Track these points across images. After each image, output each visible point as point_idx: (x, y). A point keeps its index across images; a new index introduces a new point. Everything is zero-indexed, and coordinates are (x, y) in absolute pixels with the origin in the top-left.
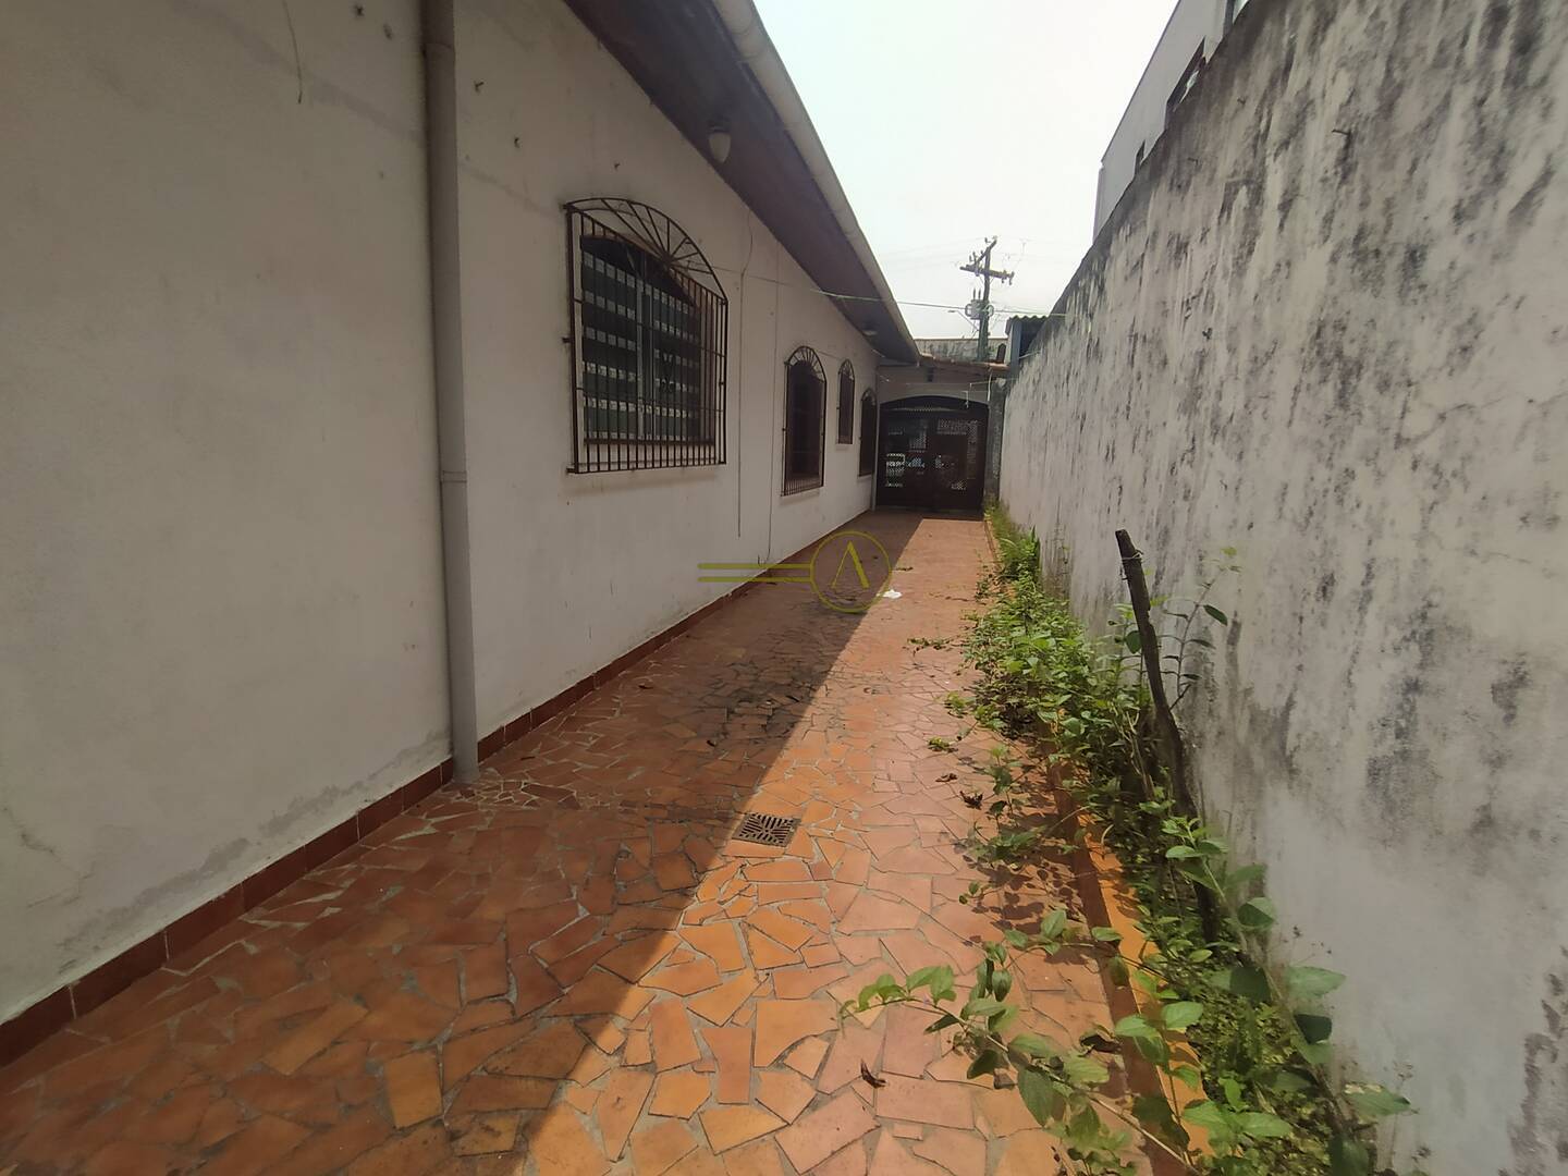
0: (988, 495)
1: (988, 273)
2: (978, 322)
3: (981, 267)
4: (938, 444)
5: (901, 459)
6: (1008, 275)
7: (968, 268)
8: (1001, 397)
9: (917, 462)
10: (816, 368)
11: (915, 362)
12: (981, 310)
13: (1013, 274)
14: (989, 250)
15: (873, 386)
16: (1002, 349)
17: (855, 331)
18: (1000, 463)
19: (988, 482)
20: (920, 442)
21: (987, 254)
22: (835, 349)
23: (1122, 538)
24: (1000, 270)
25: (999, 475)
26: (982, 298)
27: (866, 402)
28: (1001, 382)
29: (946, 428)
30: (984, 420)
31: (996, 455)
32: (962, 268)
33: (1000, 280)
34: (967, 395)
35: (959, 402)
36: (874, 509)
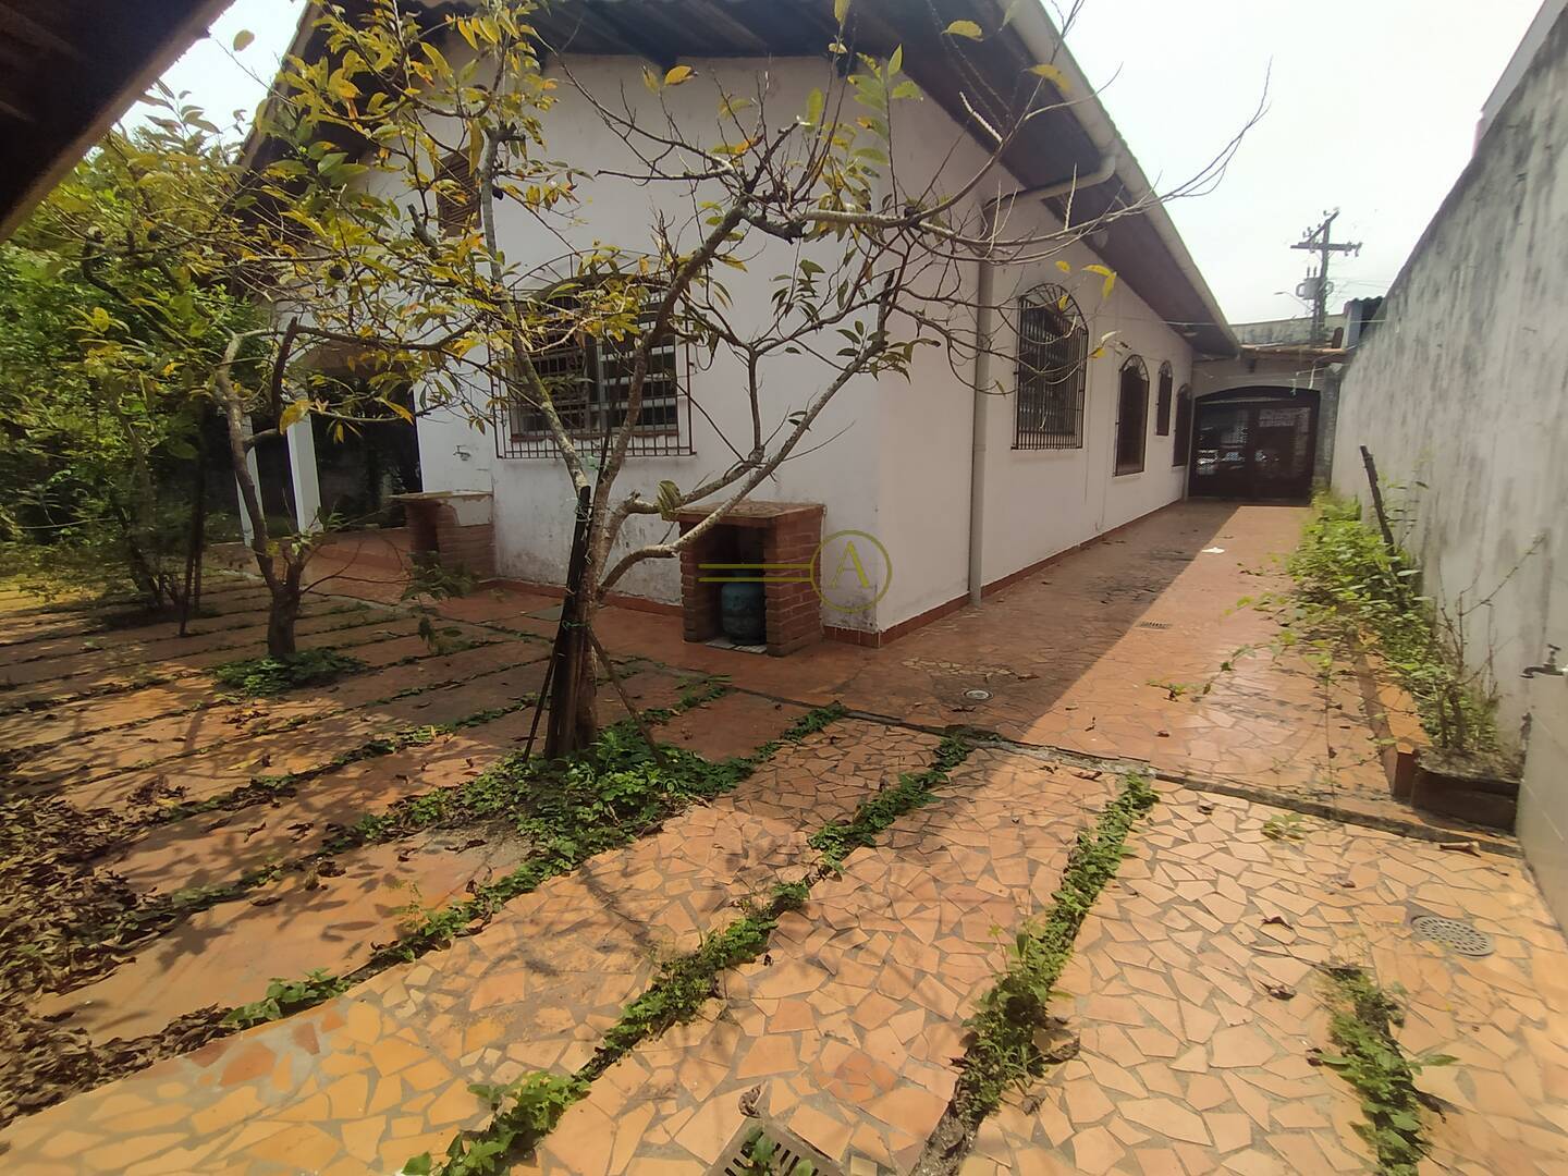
0: (1318, 479)
1: (1326, 247)
2: (1312, 302)
3: (1320, 242)
4: (1258, 437)
5: (1212, 456)
6: (1354, 247)
7: (1301, 246)
8: (1335, 382)
9: (1233, 456)
10: (1142, 371)
11: (1234, 355)
12: (1318, 288)
13: (1360, 245)
14: (1328, 223)
15: (1188, 381)
16: (1339, 332)
17: (1177, 335)
18: (1333, 450)
19: (1318, 468)
20: (1238, 436)
21: (1326, 227)
22: (1158, 352)
23: (1363, 449)
24: (1343, 241)
25: (1331, 461)
26: (1318, 275)
27: (1181, 396)
28: (1336, 367)
29: (1268, 420)
30: (1315, 407)
31: (1328, 441)
32: (1293, 247)
33: (1342, 253)
34: (1294, 382)
35: (1286, 391)
36: (1186, 498)
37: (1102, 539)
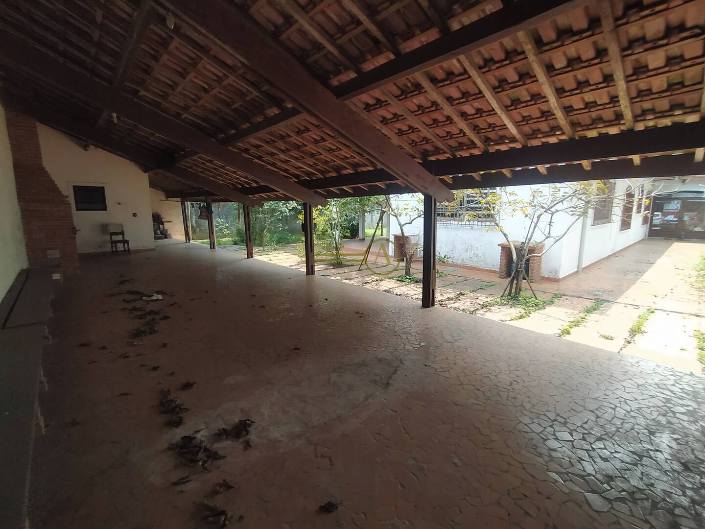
9: (670, 218)
36: (647, 238)
37: (614, 254)
